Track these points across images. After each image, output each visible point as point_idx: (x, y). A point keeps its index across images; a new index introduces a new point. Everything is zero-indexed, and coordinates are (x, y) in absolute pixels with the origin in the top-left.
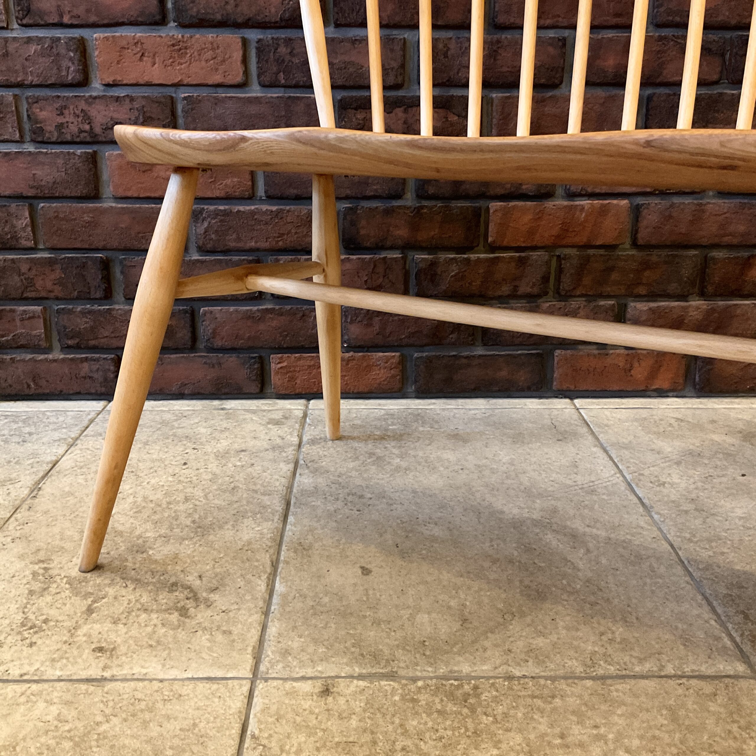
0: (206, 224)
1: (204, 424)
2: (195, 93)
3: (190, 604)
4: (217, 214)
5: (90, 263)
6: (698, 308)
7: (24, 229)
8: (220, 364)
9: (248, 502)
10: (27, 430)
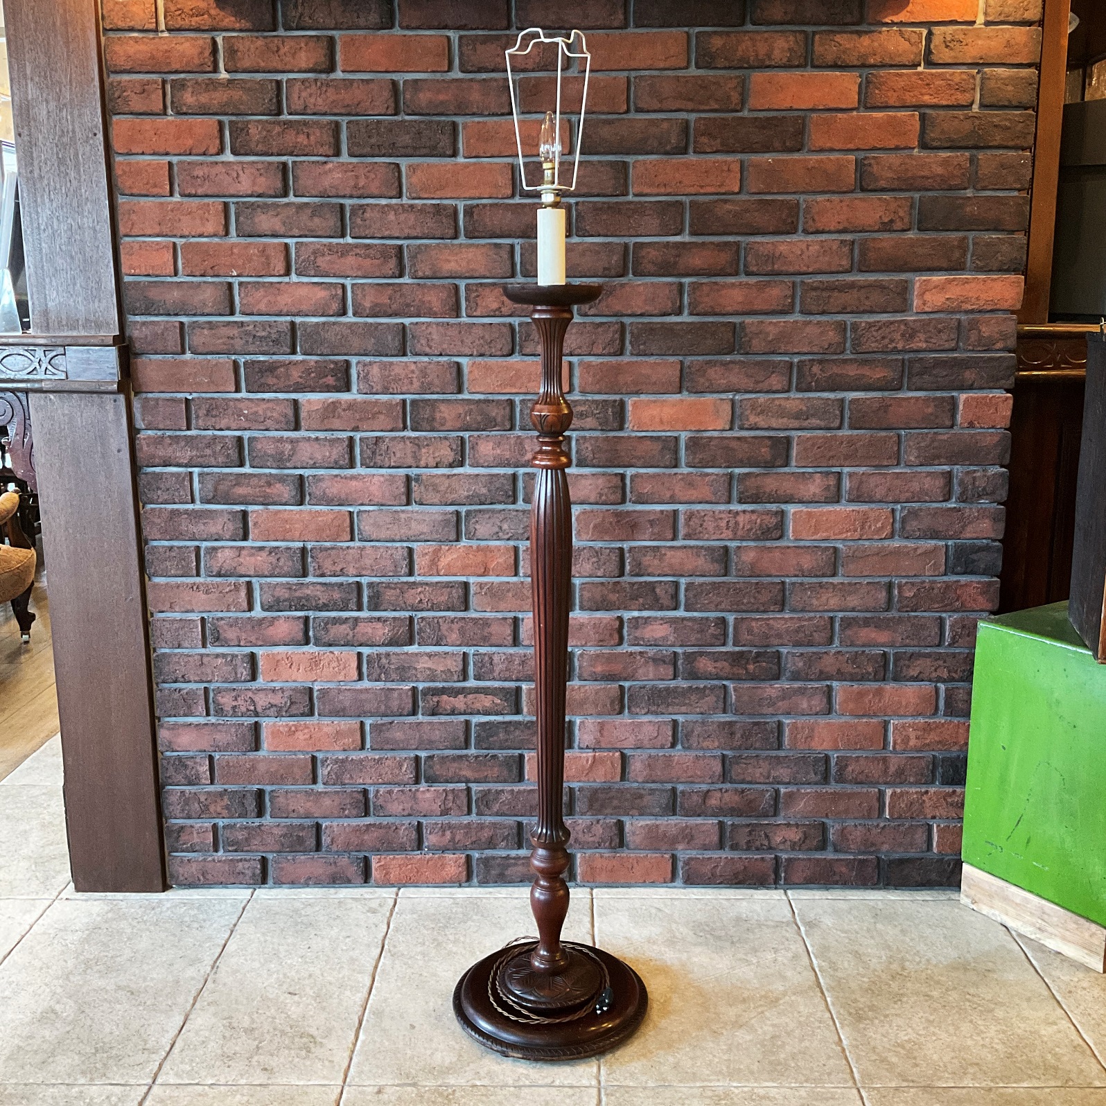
0: (329, 768)
1: (323, 912)
2: (326, 686)
3: (312, 1045)
4: (336, 761)
5: (248, 795)
6: (675, 825)
7: (205, 773)
8: (335, 863)
9: (349, 979)
10: (201, 917)
